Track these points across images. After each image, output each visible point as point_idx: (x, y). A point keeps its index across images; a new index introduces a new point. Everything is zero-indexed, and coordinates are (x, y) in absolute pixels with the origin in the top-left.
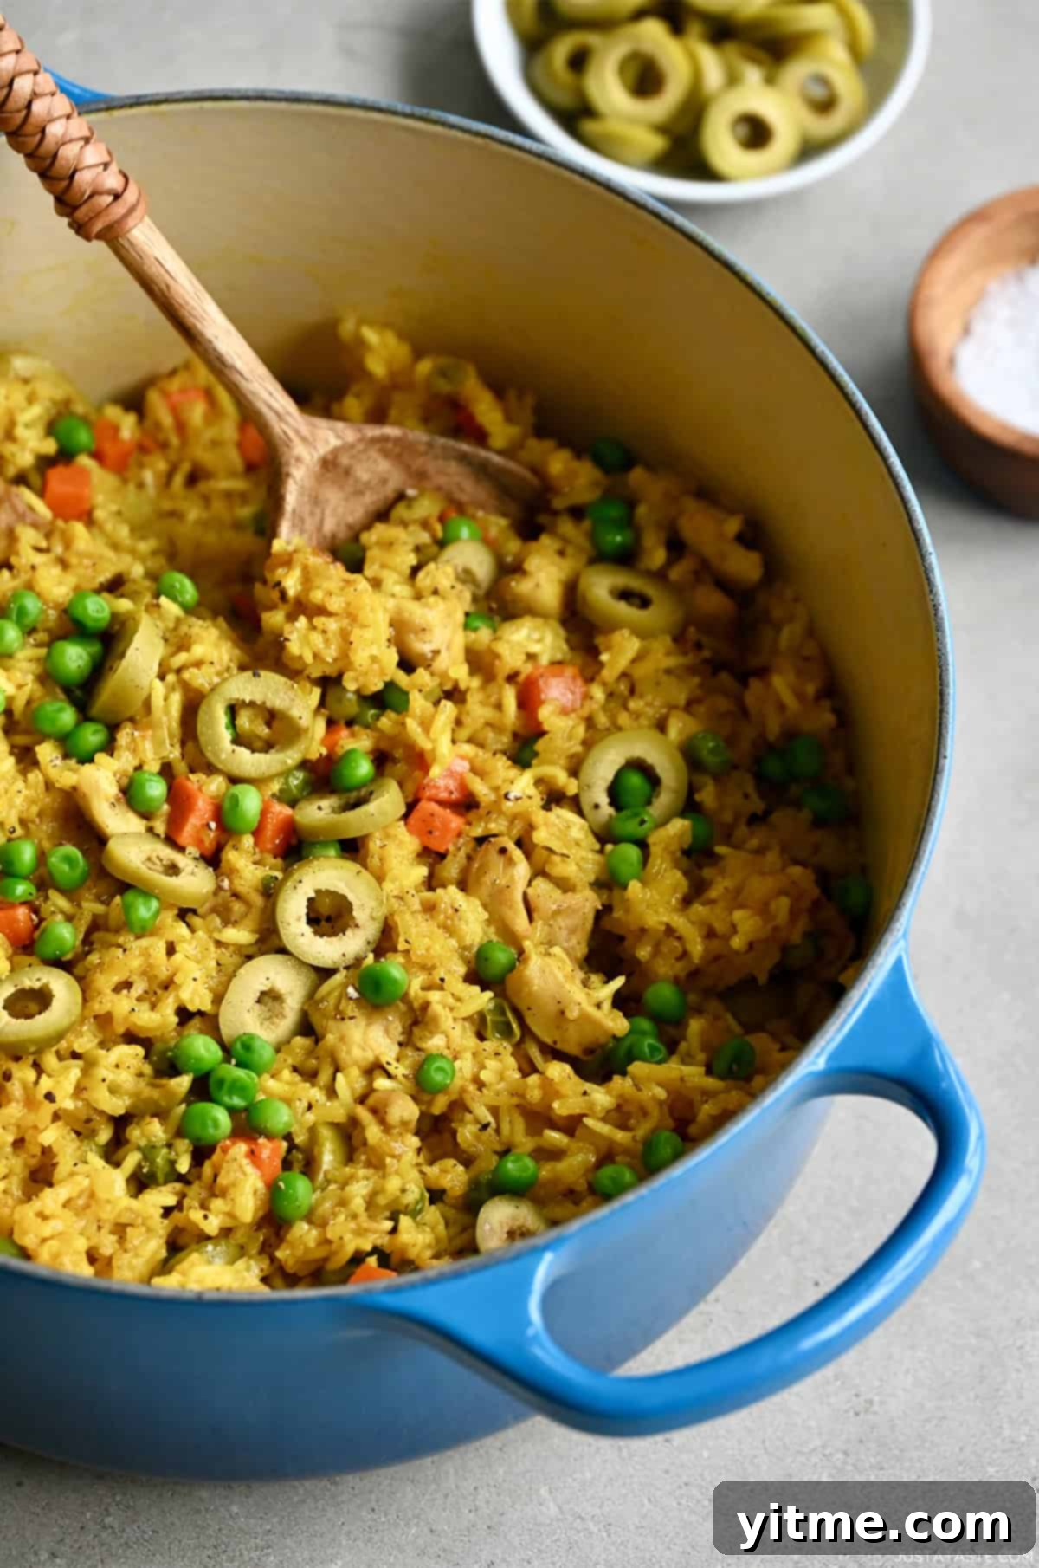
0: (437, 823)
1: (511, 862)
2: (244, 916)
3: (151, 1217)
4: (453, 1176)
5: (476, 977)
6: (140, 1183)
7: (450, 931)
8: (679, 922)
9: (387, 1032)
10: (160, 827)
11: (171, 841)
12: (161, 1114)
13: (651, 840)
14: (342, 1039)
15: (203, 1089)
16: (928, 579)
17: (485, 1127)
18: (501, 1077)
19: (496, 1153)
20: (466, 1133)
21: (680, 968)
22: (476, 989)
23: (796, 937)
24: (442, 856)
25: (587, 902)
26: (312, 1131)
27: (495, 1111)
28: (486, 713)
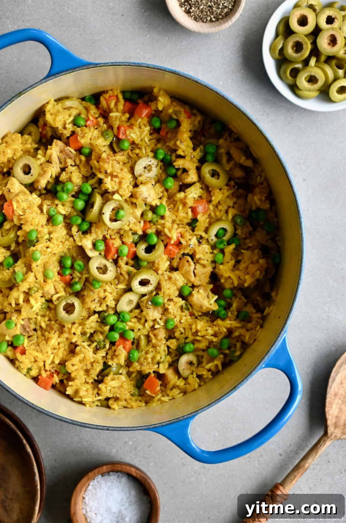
0: (172, 252)
1: (190, 265)
2: (124, 281)
3: (99, 360)
4: (173, 344)
5: (181, 295)
6: (96, 350)
7: (175, 284)
8: (232, 275)
9: (158, 312)
10: (103, 253)
11: (106, 257)
12: (102, 333)
13: (225, 251)
14: (147, 314)
15: (112, 328)
16: (300, 225)
17: (182, 333)
18: (186, 320)
19: (184, 338)
20: (177, 334)
21: (231, 286)
22: (181, 299)
23: (261, 278)
24: (173, 259)
25: (209, 269)
26: (139, 337)
27: (184, 329)
28: (184, 215)
